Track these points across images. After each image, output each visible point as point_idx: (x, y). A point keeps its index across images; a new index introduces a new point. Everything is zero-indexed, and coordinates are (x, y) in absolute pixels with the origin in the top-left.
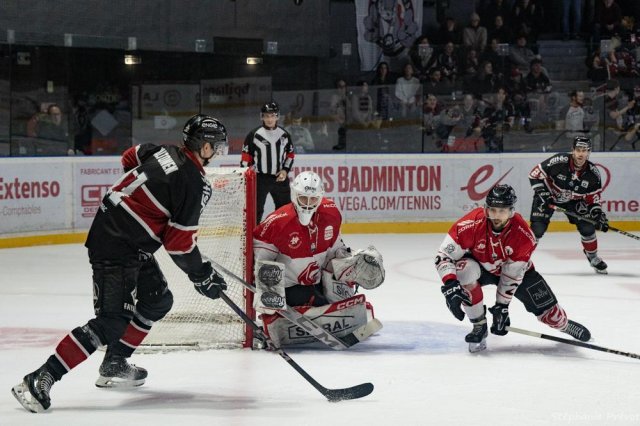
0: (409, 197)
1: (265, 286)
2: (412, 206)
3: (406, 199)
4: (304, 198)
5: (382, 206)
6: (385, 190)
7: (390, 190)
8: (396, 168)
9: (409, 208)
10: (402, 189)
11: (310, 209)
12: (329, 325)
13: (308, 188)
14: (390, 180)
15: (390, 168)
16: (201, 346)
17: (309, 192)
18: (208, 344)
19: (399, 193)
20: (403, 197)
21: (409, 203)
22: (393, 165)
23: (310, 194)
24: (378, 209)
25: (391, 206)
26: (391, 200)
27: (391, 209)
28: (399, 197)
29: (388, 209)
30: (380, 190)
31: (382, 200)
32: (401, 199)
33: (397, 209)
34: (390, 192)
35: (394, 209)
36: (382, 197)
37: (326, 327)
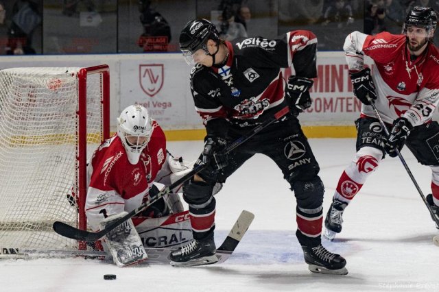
0: (348, 98)
2: (351, 108)
3: (345, 101)
5: (318, 109)
6: (321, 91)
7: (327, 90)
8: (334, 67)
9: (348, 111)
10: (341, 90)
11: (139, 148)
12: (166, 238)
13: (136, 128)
14: (327, 80)
15: (327, 67)
17: (139, 131)
19: (337, 94)
20: (342, 99)
21: (348, 105)
22: (330, 63)
23: (138, 133)
24: (314, 111)
25: (328, 108)
26: (328, 102)
27: (328, 111)
28: (338, 99)
29: (325, 111)
30: (316, 91)
31: (318, 102)
32: (339, 101)
33: (335, 111)
34: (327, 93)
35: (332, 111)
36: (319, 99)
37: (163, 239)
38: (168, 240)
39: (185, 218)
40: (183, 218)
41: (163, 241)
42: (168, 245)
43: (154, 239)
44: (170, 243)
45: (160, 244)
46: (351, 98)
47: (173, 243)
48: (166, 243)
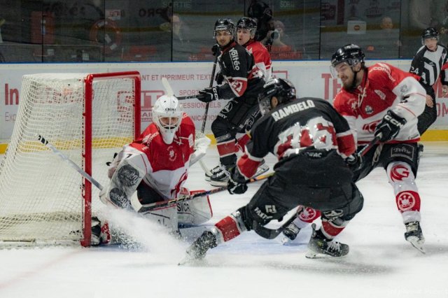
1: (119, 183)
4: (166, 119)
13: (168, 109)
16: (38, 242)
18: (45, 240)
23: (170, 115)
29: (443, 116)
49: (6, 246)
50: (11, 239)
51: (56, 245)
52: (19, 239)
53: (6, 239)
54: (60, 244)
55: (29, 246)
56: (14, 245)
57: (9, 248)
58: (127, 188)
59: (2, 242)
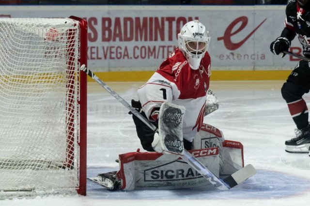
0: (168, 47)
3: (166, 49)
4: (193, 44)
5: (143, 55)
6: (146, 40)
7: (151, 39)
8: (156, 19)
10: (163, 39)
12: (183, 171)
13: (196, 34)
14: (151, 30)
15: (151, 19)
16: (37, 191)
18: (44, 189)
19: (159, 43)
20: (163, 47)
21: (169, 52)
22: (153, 16)
23: (198, 40)
24: (140, 58)
25: (152, 55)
26: (152, 50)
27: (152, 58)
28: (160, 47)
29: (149, 58)
30: (141, 40)
31: (143, 49)
32: (161, 49)
33: (158, 58)
34: (151, 42)
35: (155, 57)
36: (143, 47)
37: (180, 172)
38: (185, 173)
39: (201, 154)
40: (199, 154)
41: (180, 174)
42: (185, 178)
43: (173, 172)
44: (187, 176)
45: (177, 177)
46: (171, 46)
47: (189, 177)
48: (183, 176)
49: (8, 196)
50: (11, 189)
51: (54, 194)
52: (20, 189)
53: (6, 189)
54: (58, 193)
55: (30, 196)
56: (15, 195)
57: (10, 197)
58: (175, 129)
59: (2, 192)
